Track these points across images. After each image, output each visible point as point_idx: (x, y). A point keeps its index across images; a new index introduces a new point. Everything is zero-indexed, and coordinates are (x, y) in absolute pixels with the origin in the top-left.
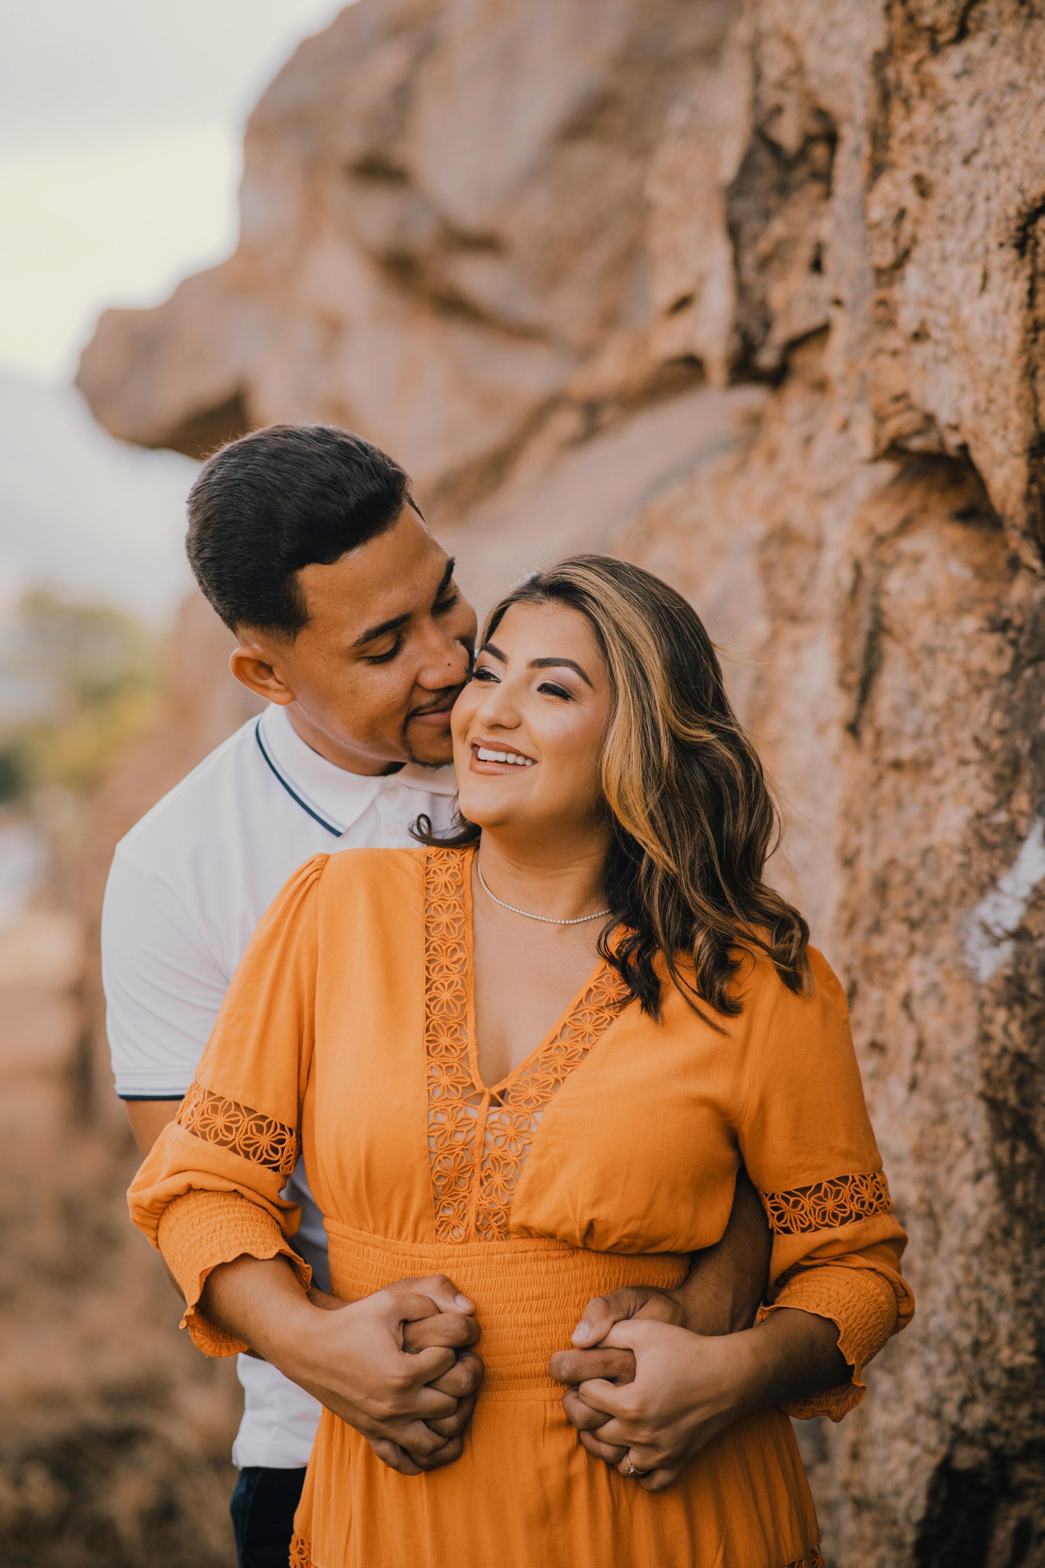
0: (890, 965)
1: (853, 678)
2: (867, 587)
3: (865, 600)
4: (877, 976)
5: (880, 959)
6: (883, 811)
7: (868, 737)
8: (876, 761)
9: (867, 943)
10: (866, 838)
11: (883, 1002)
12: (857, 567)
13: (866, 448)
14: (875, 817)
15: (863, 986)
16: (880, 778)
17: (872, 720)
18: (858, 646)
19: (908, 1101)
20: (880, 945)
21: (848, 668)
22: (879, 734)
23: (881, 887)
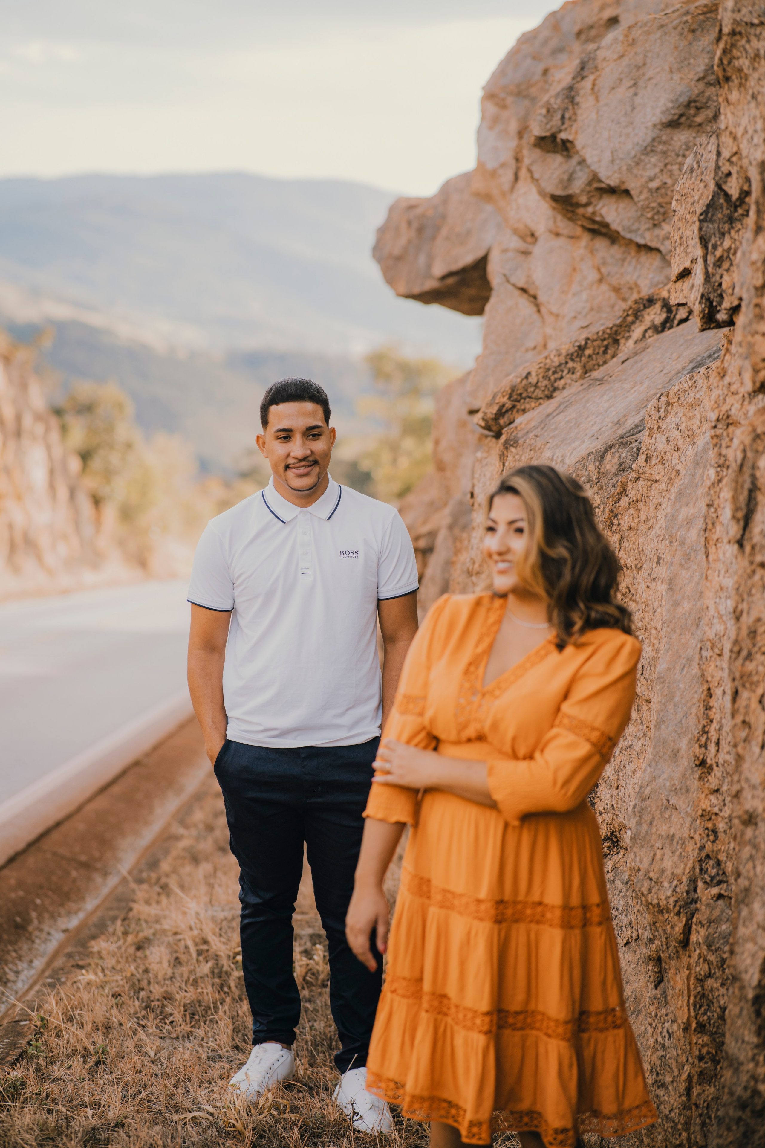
0: (755, 678)
1: (740, 515)
2: (748, 464)
3: (747, 471)
4: (748, 685)
5: (750, 675)
6: (754, 591)
7: (748, 548)
8: (752, 563)
9: (743, 665)
10: (745, 606)
11: (749, 699)
12: (744, 451)
13: (749, 386)
14: (750, 594)
15: (740, 689)
16: (754, 572)
17: (751, 538)
18: (743, 497)
19: (760, 755)
20: (750, 666)
21: (736, 509)
22: (753, 547)
23: (753, 633)
